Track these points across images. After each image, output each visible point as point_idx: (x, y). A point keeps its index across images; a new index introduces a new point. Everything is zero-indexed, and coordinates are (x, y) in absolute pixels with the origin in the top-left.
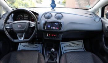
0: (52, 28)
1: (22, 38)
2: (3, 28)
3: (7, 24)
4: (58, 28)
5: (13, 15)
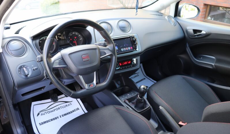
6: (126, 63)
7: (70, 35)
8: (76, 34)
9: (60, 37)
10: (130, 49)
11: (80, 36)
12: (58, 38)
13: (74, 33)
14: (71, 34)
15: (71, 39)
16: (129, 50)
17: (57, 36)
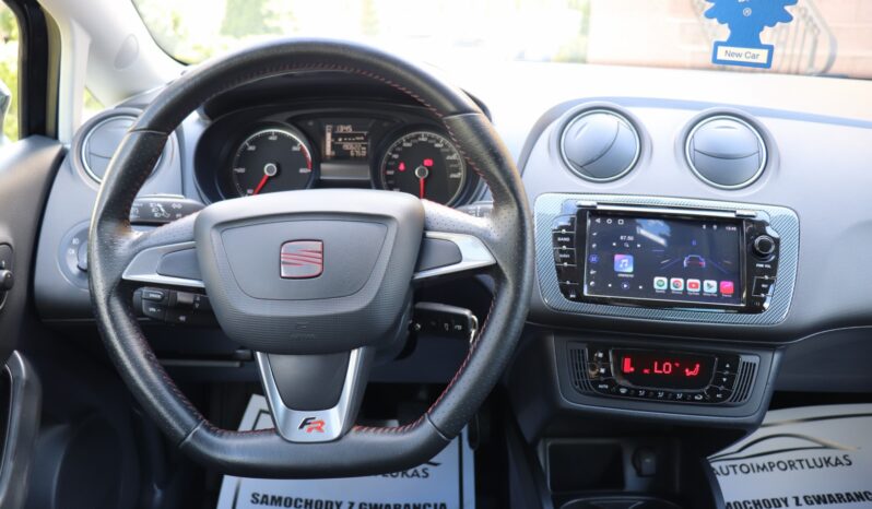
0: (660, 283)
1: (334, 420)
2: (86, 272)
3: (136, 234)
4: (728, 286)
5: (193, 125)
6: (668, 368)
7: (400, 145)
8: (437, 145)
9: (346, 146)
10: (714, 290)
11: (455, 162)
12: (334, 147)
13: (424, 139)
14: (408, 141)
15: (402, 167)
16: (701, 295)
17: (335, 136)
